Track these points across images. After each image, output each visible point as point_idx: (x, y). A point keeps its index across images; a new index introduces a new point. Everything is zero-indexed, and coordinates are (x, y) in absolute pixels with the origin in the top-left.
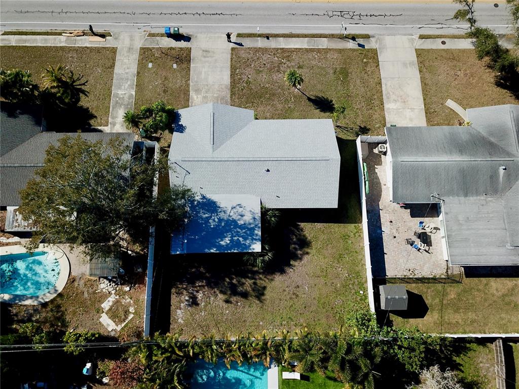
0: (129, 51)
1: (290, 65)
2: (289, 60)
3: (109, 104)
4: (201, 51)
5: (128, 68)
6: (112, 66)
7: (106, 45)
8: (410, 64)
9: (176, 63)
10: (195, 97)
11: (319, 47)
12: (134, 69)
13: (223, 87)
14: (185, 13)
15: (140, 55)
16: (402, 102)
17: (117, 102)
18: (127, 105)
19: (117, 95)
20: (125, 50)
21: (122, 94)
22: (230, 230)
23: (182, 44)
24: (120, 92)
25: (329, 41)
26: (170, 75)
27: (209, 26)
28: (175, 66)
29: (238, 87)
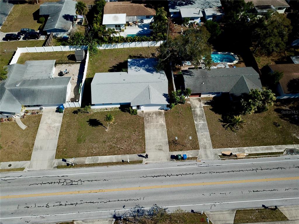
0: (205, 146)
1: (111, 143)
2: (111, 145)
3: (206, 117)
4: (163, 149)
5: (202, 135)
6: (211, 136)
7: (220, 150)
8: (38, 149)
9: (176, 141)
10: (163, 122)
11: (91, 157)
12: (199, 134)
13: (148, 128)
14: (177, 175)
15: (198, 144)
16: (51, 127)
17: (202, 117)
18: (196, 116)
19: (204, 120)
20: (208, 147)
21: (201, 121)
22: (140, 64)
23: (175, 153)
24: (203, 122)
25: (84, 162)
26: (178, 132)
27: (161, 167)
28: (177, 138)
29: (140, 128)
